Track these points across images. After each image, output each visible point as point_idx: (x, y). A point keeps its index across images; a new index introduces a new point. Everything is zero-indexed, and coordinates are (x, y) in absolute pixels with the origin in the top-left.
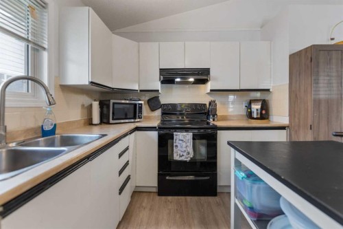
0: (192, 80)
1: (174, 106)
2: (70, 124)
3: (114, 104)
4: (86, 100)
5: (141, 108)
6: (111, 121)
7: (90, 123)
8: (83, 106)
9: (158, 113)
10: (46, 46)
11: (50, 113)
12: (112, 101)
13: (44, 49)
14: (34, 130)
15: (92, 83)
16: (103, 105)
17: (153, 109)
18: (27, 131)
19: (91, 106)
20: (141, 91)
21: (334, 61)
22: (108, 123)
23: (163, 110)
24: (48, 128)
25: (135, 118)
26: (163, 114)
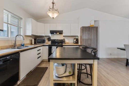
0: (58, 33)
1: (54, 40)
2: (27, 44)
3: (38, 39)
4: (31, 38)
5: (45, 41)
6: (37, 44)
7: (32, 44)
8: (30, 40)
9: (50, 42)
10: (22, 27)
11: (23, 41)
12: (37, 39)
13: (22, 28)
14: (20, 45)
15: (32, 35)
16: (35, 40)
17: (49, 41)
18: (19, 45)
19: (32, 40)
20: (45, 36)
21: (87, 30)
22: (36, 44)
23: (51, 41)
24: (23, 44)
25: (43, 43)
26: (51, 42)
